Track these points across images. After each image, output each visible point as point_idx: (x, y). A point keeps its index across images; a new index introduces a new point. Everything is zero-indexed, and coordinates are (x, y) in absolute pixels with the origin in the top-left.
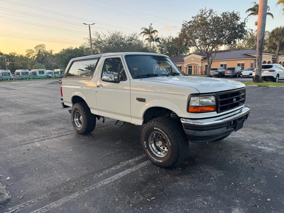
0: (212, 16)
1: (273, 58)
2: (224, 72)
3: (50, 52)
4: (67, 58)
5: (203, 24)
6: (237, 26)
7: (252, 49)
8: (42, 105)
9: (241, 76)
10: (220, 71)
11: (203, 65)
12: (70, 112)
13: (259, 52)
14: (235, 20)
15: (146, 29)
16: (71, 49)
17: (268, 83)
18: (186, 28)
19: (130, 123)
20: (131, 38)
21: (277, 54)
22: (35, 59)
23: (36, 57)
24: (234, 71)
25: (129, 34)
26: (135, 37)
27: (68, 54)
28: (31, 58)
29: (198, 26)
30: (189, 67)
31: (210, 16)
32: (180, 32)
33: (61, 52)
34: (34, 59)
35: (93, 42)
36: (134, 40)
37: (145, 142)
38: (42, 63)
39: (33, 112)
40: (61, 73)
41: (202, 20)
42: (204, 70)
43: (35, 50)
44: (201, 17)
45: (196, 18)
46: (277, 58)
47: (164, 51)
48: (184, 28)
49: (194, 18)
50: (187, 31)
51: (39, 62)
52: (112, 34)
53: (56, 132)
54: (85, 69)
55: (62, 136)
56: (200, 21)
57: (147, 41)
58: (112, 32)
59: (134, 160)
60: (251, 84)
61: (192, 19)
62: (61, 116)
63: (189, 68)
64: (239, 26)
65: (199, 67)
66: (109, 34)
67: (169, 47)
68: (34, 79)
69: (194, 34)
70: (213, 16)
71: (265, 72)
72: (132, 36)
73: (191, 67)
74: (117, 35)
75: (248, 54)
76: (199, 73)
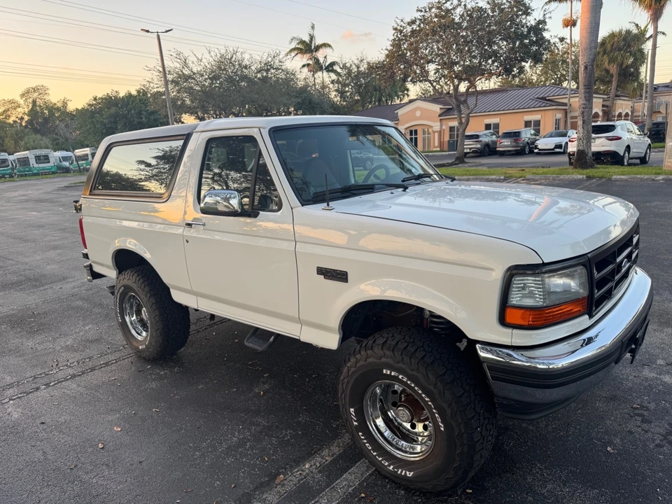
0: (465, 5)
1: (603, 106)
2: (495, 143)
3: (62, 105)
4: (106, 121)
5: (444, 25)
6: (526, 29)
7: (553, 84)
8: (38, 258)
9: (536, 151)
10: (485, 139)
11: (444, 127)
12: (113, 293)
13: (585, 92)
14: (522, 15)
15: (302, 42)
16: (116, 97)
17: (607, 170)
18: (403, 36)
19: (298, 341)
20: (266, 64)
21: (612, 95)
22: (24, 124)
23: (26, 118)
24: (517, 140)
25: (261, 54)
26: (277, 61)
27: (109, 108)
28: (15, 122)
29: (434, 32)
30: (411, 132)
31: (460, 5)
32: (390, 48)
33: (90, 105)
34: (21, 124)
35: (170, 77)
36: (274, 69)
37: (352, 410)
38: (42, 135)
39: (12, 284)
41: (443, 17)
42: (447, 138)
43: (21, 102)
44: (439, 8)
45: (426, 11)
46: (613, 103)
47: (348, 94)
48: (397, 36)
49: (421, 11)
50: (404, 43)
51: (36, 131)
52: (219, 55)
53: (74, 357)
54: (153, 162)
55: (93, 369)
56: (436, 20)
57: (306, 69)
58: (216, 51)
59: (318, 460)
60: (568, 174)
61: (418, 15)
62: (91, 292)
63: (411, 134)
64: (531, 29)
65: (434, 132)
66: (212, 57)
67: (361, 86)
68: (23, 176)
69: (422, 53)
70: (469, 7)
71: (598, 141)
72: (270, 59)
73: (416, 131)
74: (231, 58)
75: (547, 98)
76: (435, 147)
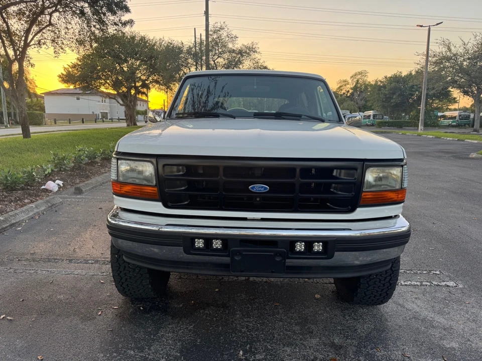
3: (374, 83)
4: (387, 92)
22: (348, 95)
23: (351, 91)
28: (344, 93)
40: (374, 119)
43: (350, 81)
